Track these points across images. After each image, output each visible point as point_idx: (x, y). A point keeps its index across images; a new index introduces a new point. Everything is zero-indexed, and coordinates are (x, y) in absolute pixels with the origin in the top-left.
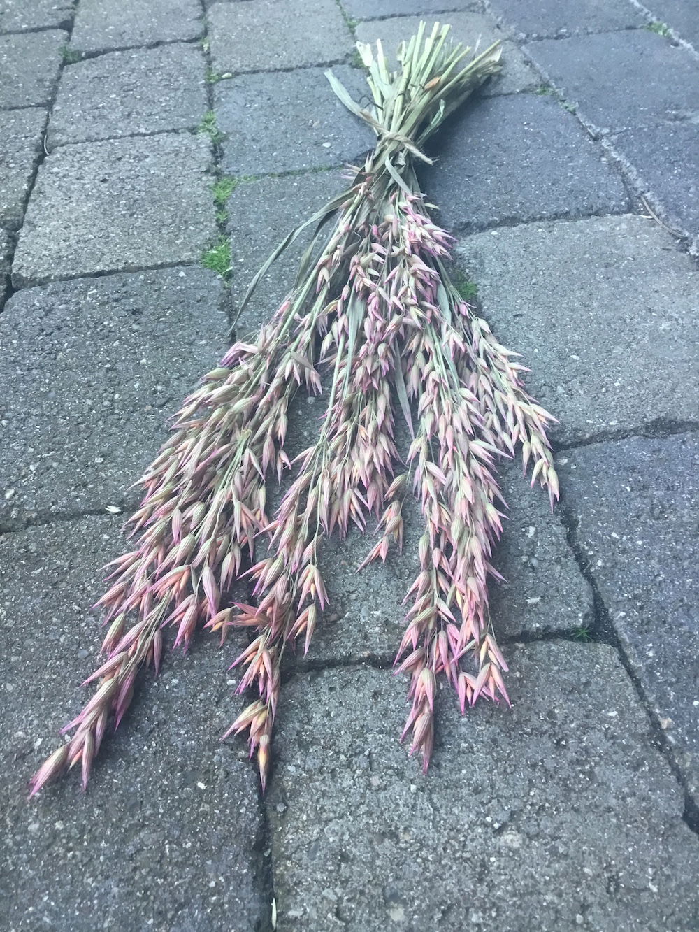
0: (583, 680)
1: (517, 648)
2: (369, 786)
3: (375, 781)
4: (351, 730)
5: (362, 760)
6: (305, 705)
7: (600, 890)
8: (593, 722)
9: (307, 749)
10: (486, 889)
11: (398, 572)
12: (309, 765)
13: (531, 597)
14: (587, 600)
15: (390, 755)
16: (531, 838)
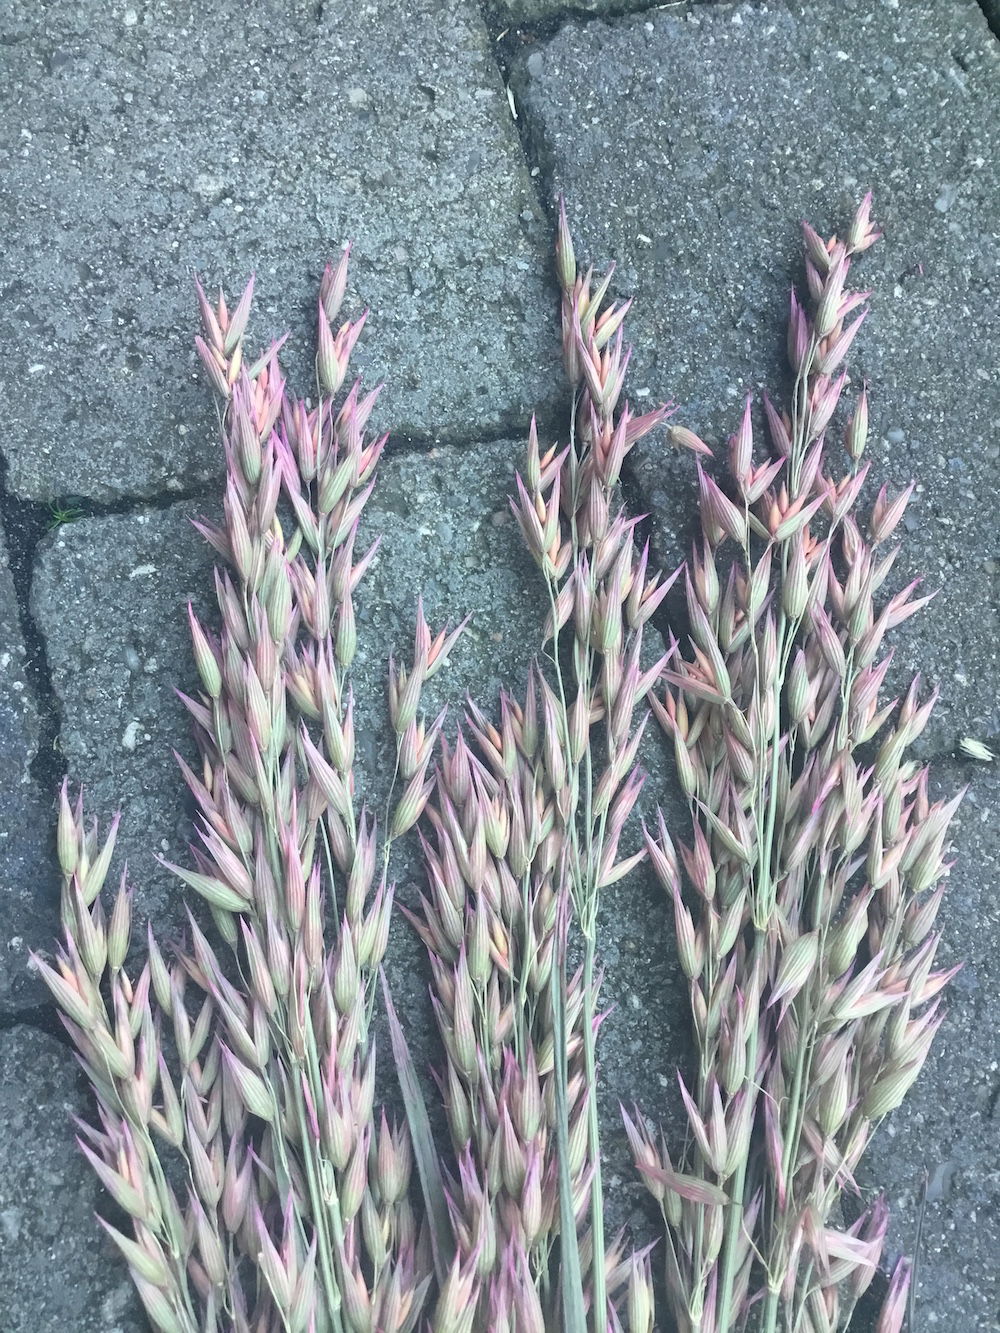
0: (74, 424)
1: (181, 478)
2: (409, 247)
3: (400, 254)
4: (445, 325)
5: (425, 281)
6: (520, 363)
7: (96, 129)
8: (70, 353)
9: (506, 295)
10: (246, 125)
11: (394, 620)
12: (498, 272)
13: (145, 579)
14: (44, 574)
15: (383, 290)
16: (183, 187)
